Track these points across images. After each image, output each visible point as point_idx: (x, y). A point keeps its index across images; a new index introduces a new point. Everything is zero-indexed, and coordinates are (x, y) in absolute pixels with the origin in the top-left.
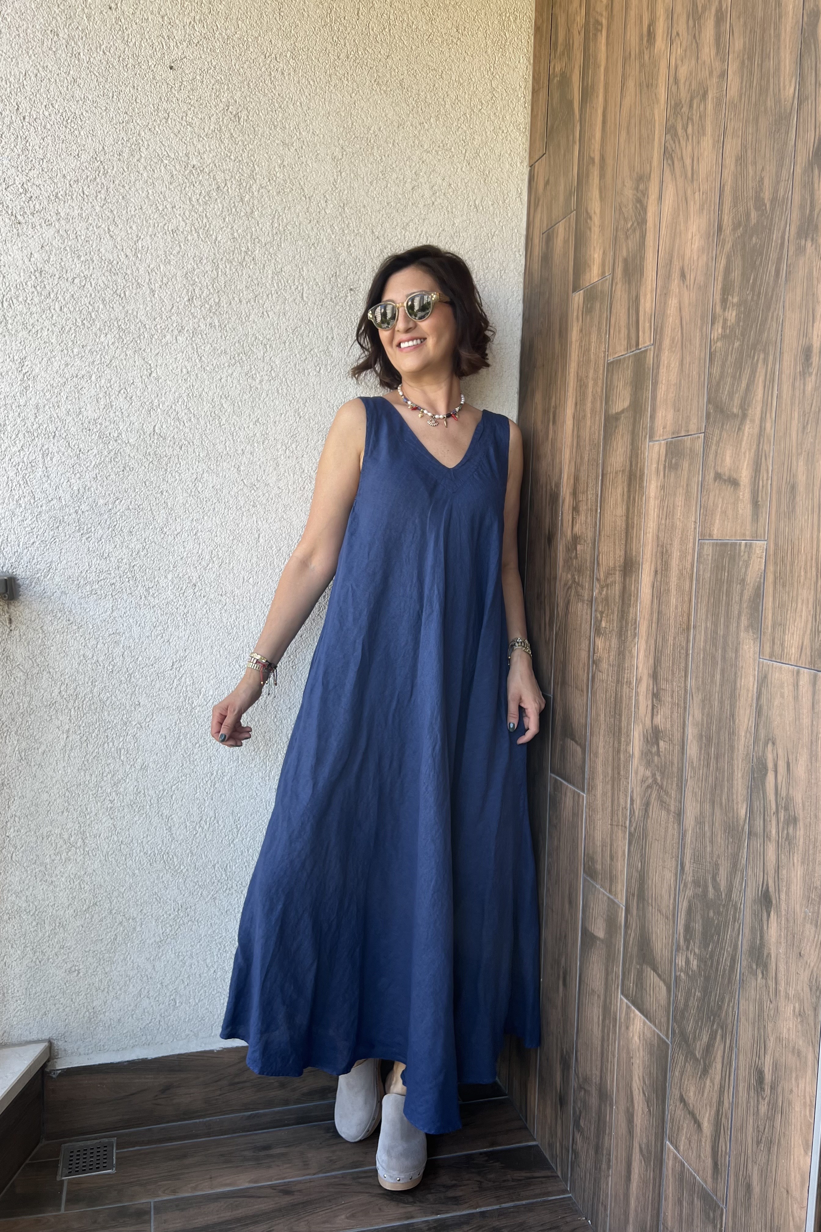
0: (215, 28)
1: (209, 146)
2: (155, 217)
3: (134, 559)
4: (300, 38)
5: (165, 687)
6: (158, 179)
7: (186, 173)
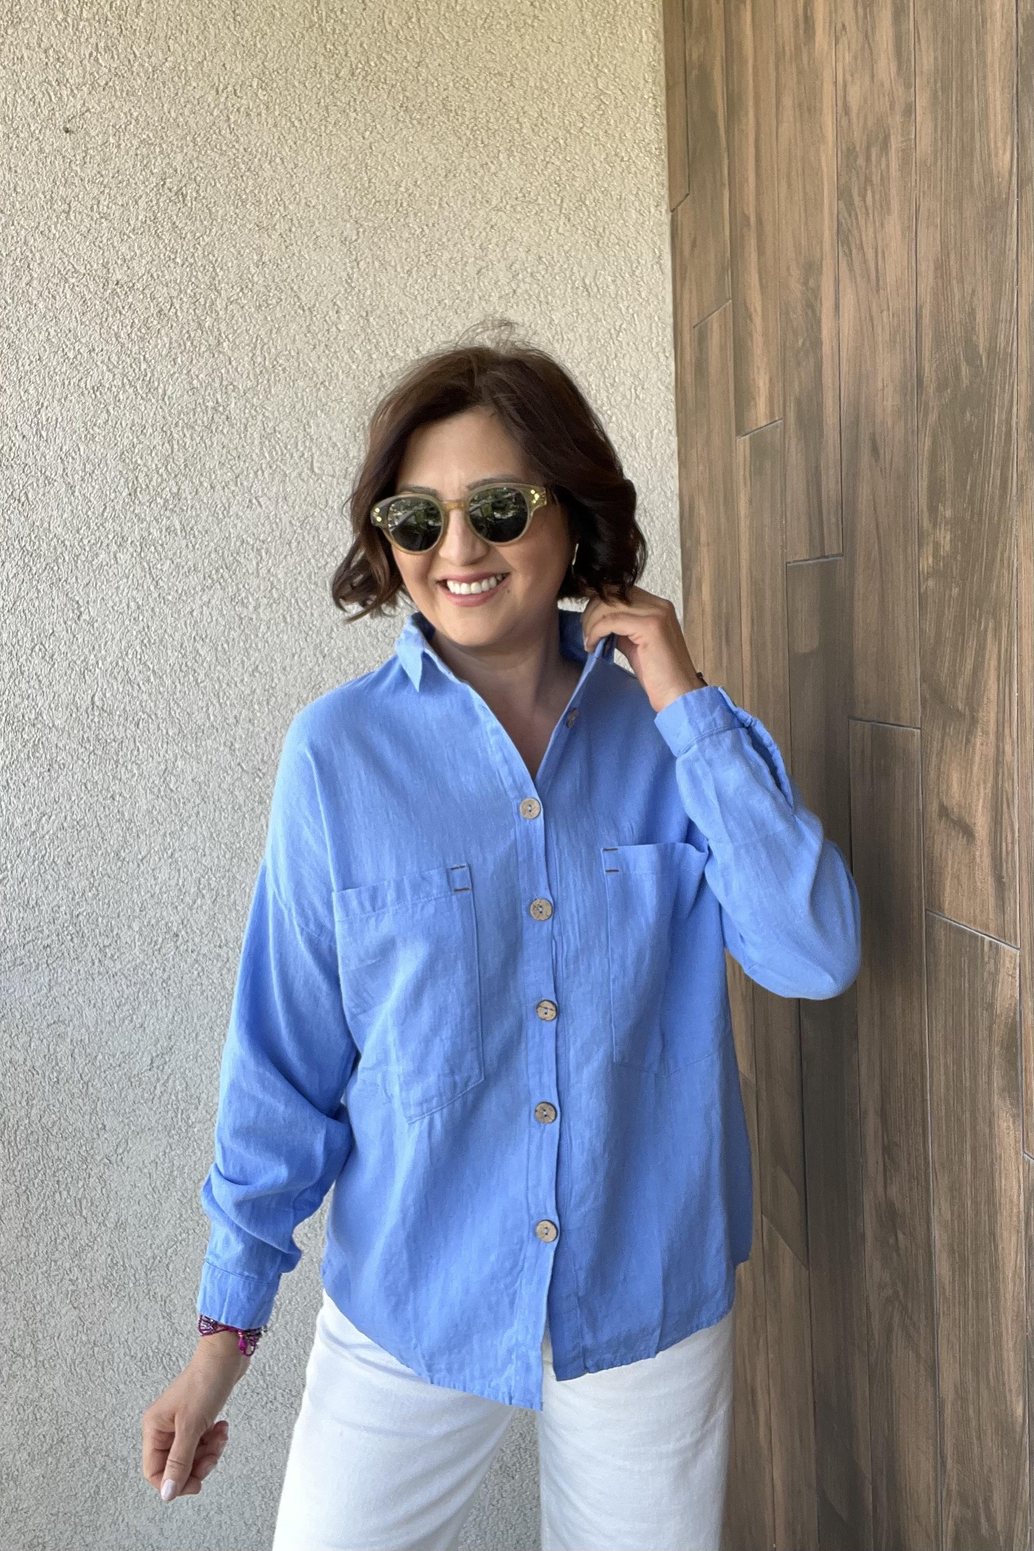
0: (131, 57)
1: (140, 247)
2: (64, 370)
3: (78, 903)
4: (271, 54)
5: (142, 1097)
6: (62, 308)
7: (107, 294)
